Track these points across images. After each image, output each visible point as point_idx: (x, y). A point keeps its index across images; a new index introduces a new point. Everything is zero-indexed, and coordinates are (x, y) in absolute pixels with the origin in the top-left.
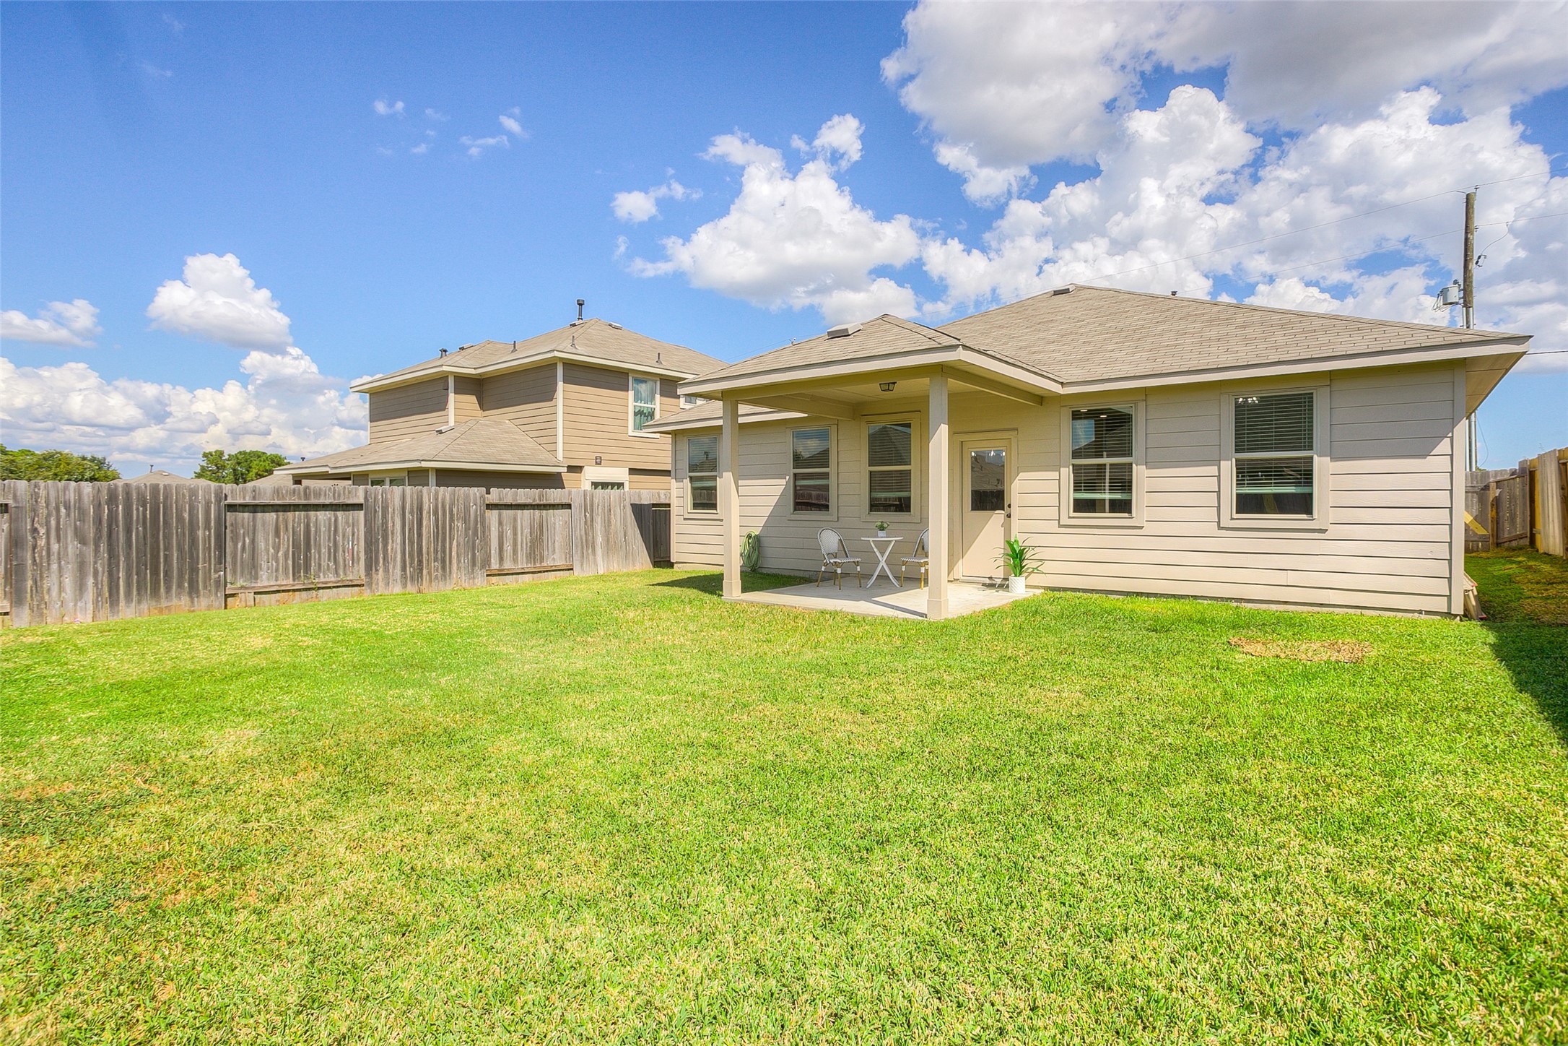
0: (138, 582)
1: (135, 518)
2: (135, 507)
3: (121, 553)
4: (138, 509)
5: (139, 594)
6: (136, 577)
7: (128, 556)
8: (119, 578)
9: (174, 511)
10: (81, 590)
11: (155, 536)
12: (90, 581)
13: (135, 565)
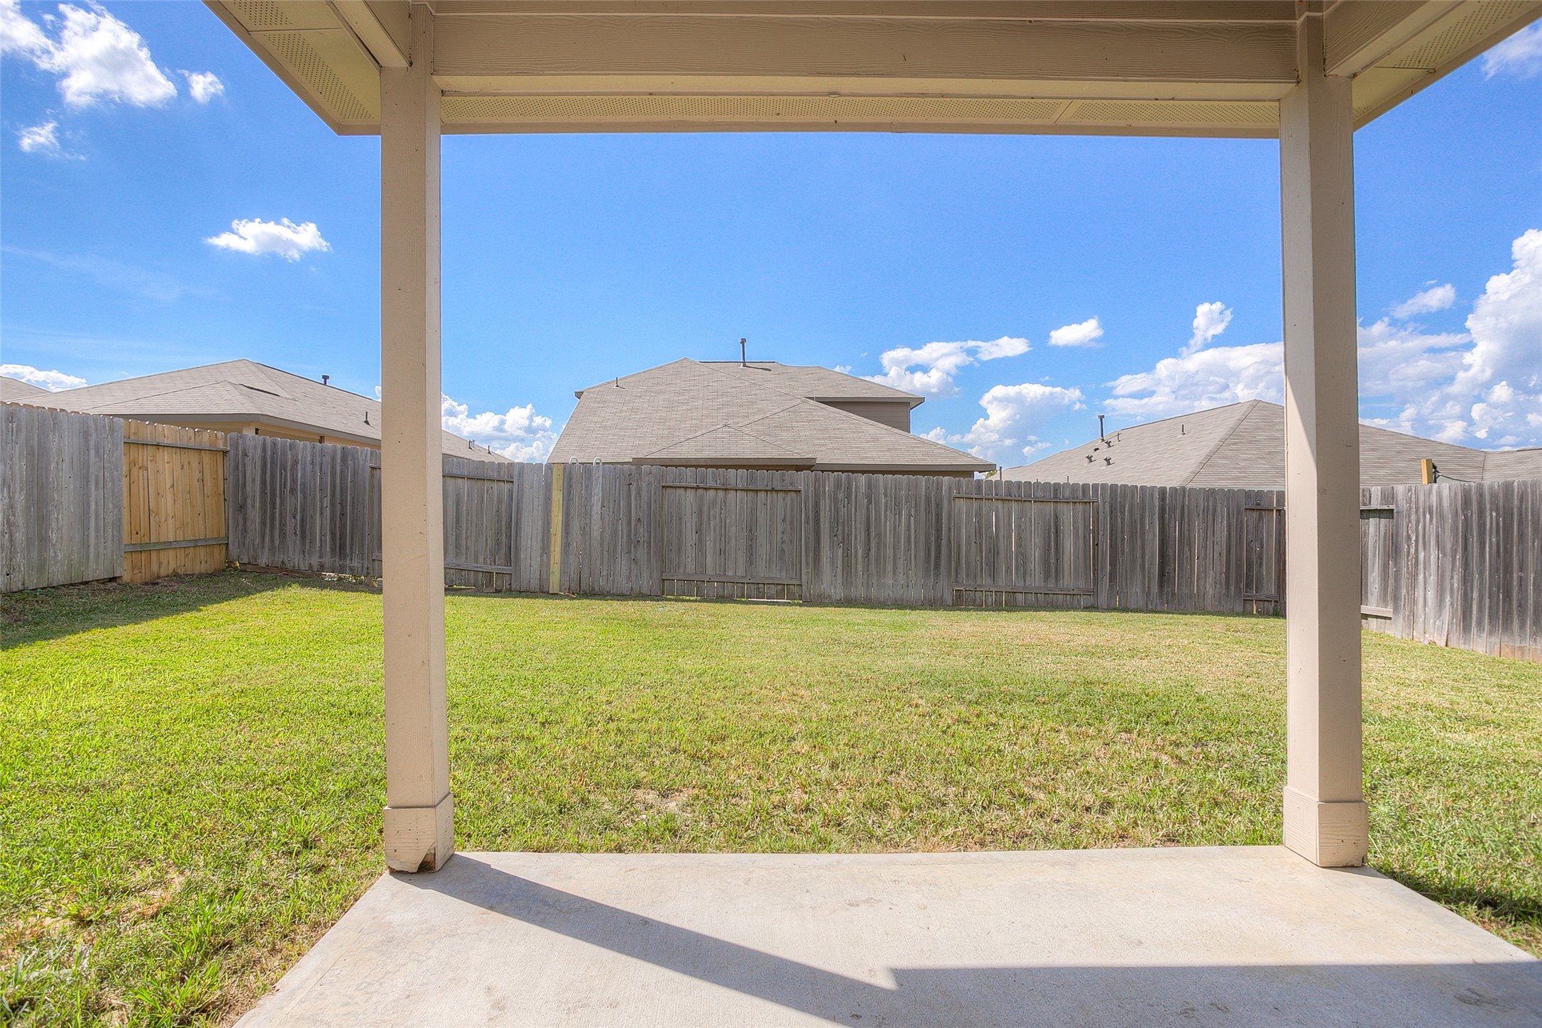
0: (1490, 608)
1: (1488, 527)
2: (1488, 512)
3: (1475, 569)
4: (1491, 515)
5: (1490, 623)
6: (1488, 600)
7: (1481, 574)
8: (1472, 599)
9: (1530, 517)
10: (1440, 606)
11: (1508, 551)
12: (1448, 599)
13: (1487, 586)
